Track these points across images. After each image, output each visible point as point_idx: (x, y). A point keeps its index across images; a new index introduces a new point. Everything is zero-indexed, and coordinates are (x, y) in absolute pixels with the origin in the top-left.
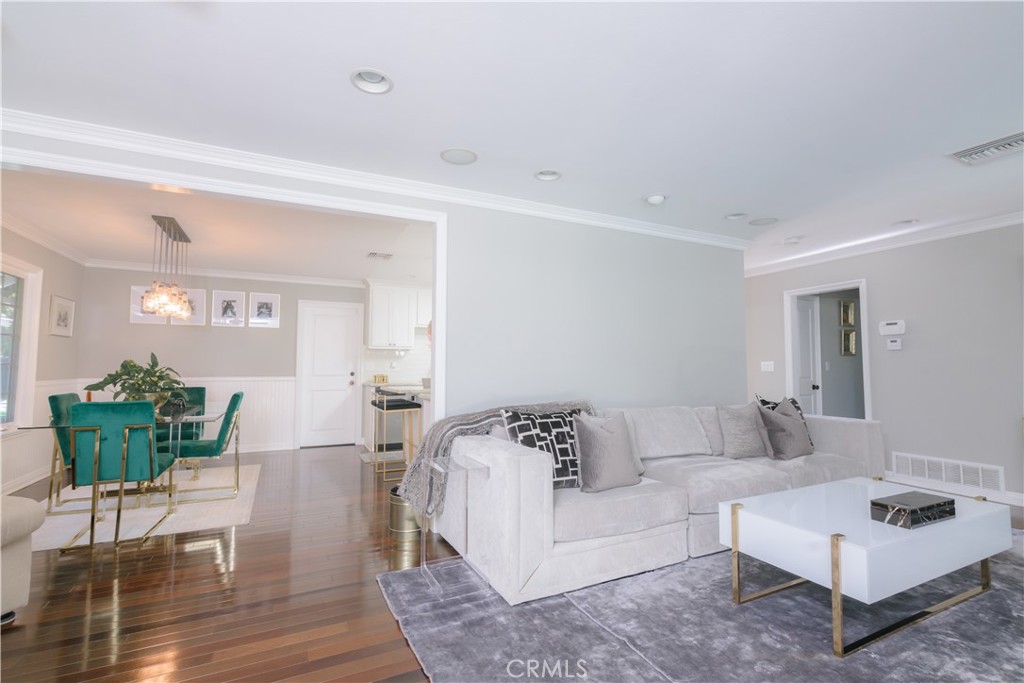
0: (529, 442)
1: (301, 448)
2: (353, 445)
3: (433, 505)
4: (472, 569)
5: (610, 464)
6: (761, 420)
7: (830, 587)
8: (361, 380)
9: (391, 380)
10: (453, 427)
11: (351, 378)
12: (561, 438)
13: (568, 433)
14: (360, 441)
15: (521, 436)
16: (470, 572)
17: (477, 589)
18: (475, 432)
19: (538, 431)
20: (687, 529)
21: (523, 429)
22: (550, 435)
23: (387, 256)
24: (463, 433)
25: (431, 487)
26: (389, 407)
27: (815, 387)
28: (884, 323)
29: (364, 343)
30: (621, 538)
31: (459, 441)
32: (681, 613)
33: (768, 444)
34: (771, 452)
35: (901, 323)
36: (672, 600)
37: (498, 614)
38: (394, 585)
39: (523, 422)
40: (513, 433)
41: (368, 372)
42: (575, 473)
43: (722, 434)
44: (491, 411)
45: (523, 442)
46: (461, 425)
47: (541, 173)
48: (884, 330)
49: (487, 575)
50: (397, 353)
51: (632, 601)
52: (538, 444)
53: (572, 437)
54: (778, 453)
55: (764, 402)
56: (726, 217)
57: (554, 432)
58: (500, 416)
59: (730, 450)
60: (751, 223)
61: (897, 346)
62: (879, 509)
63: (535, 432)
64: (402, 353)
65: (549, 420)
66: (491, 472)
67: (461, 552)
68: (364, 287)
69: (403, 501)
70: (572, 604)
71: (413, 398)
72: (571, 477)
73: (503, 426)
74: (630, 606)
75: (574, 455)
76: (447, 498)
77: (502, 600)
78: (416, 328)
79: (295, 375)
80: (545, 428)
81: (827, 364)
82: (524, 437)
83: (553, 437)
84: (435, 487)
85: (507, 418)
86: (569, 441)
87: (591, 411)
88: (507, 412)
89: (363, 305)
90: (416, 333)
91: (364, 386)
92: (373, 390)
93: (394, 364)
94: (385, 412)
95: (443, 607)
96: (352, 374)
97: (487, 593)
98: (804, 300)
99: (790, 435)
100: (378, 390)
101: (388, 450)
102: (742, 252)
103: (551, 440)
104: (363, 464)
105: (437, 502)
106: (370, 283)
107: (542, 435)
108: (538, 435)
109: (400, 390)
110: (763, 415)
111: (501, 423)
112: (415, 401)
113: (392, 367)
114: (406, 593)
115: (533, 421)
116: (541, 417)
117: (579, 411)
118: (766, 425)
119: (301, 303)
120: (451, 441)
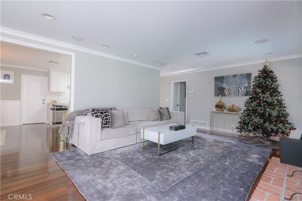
0: (97, 116)
1: (23, 124)
2: (44, 123)
3: (69, 135)
4: (80, 150)
5: (118, 121)
6: (158, 112)
7: (158, 143)
8: (47, 102)
9: (58, 102)
10: (75, 114)
11: (43, 101)
12: (106, 116)
13: (108, 114)
14: (46, 122)
15: (95, 115)
16: (79, 150)
17: (81, 153)
18: (82, 115)
19: (100, 114)
20: (137, 136)
21: (95, 113)
22: (103, 115)
23: (57, 63)
24: (79, 115)
25: (69, 130)
26: (57, 110)
27: (178, 105)
28: (190, 90)
29: (48, 90)
30: (119, 139)
31: (77, 117)
32: (130, 153)
33: (160, 117)
34: (160, 119)
35: (193, 90)
36: (129, 151)
37: (85, 157)
38: (56, 155)
39: (96, 112)
40: (93, 114)
41: (50, 99)
42: (109, 124)
43: (150, 115)
44: (88, 109)
45: (95, 117)
46: (78, 113)
47: (104, 46)
48: (190, 92)
49: (83, 150)
50: (61, 94)
51: (120, 152)
52: (99, 117)
53: (109, 116)
54: (162, 120)
55: (160, 108)
56: (154, 62)
57: (104, 114)
58: (89, 110)
59: (151, 119)
60: (160, 64)
61: (192, 95)
62: (171, 127)
63: (98, 114)
64: (63, 94)
65: (103, 111)
66: (85, 124)
67: (77, 146)
68: (48, 71)
69: (60, 135)
70: (105, 154)
71: (65, 107)
72: (108, 125)
73: (90, 113)
74: (119, 153)
75: (109, 120)
76: (74, 133)
77: (87, 155)
78: (67, 86)
79: (20, 100)
80: (102, 113)
81: (181, 100)
82: (96, 115)
83: (104, 116)
84: (70, 130)
85: (91, 111)
86: (108, 116)
87: (116, 109)
88: (91, 109)
89: (47, 77)
90: (67, 88)
91: (48, 104)
92: (52, 105)
93: (60, 97)
94: (55, 111)
95: (70, 157)
96: (43, 100)
97: (83, 154)
98: (176, 84)
99: (164, 115)
100: (53, 105)
101: (56, 124)
102: (160, 71)
103: (103, 116)
104: (48, 128)
105: (70, 134)
106: (50, 70)
107: (101, 115)
108: (99, 115)
109: (61, 105)
110: (159, 111)
111: (90, 112)
112: (66, 108)
113: (58, 98)
114: (59, 156)
115: (98, 111)
116: (101, 111)
117: (112, 109)
118: (159, 113)
119: (22, 75)
120: (75, 117)
